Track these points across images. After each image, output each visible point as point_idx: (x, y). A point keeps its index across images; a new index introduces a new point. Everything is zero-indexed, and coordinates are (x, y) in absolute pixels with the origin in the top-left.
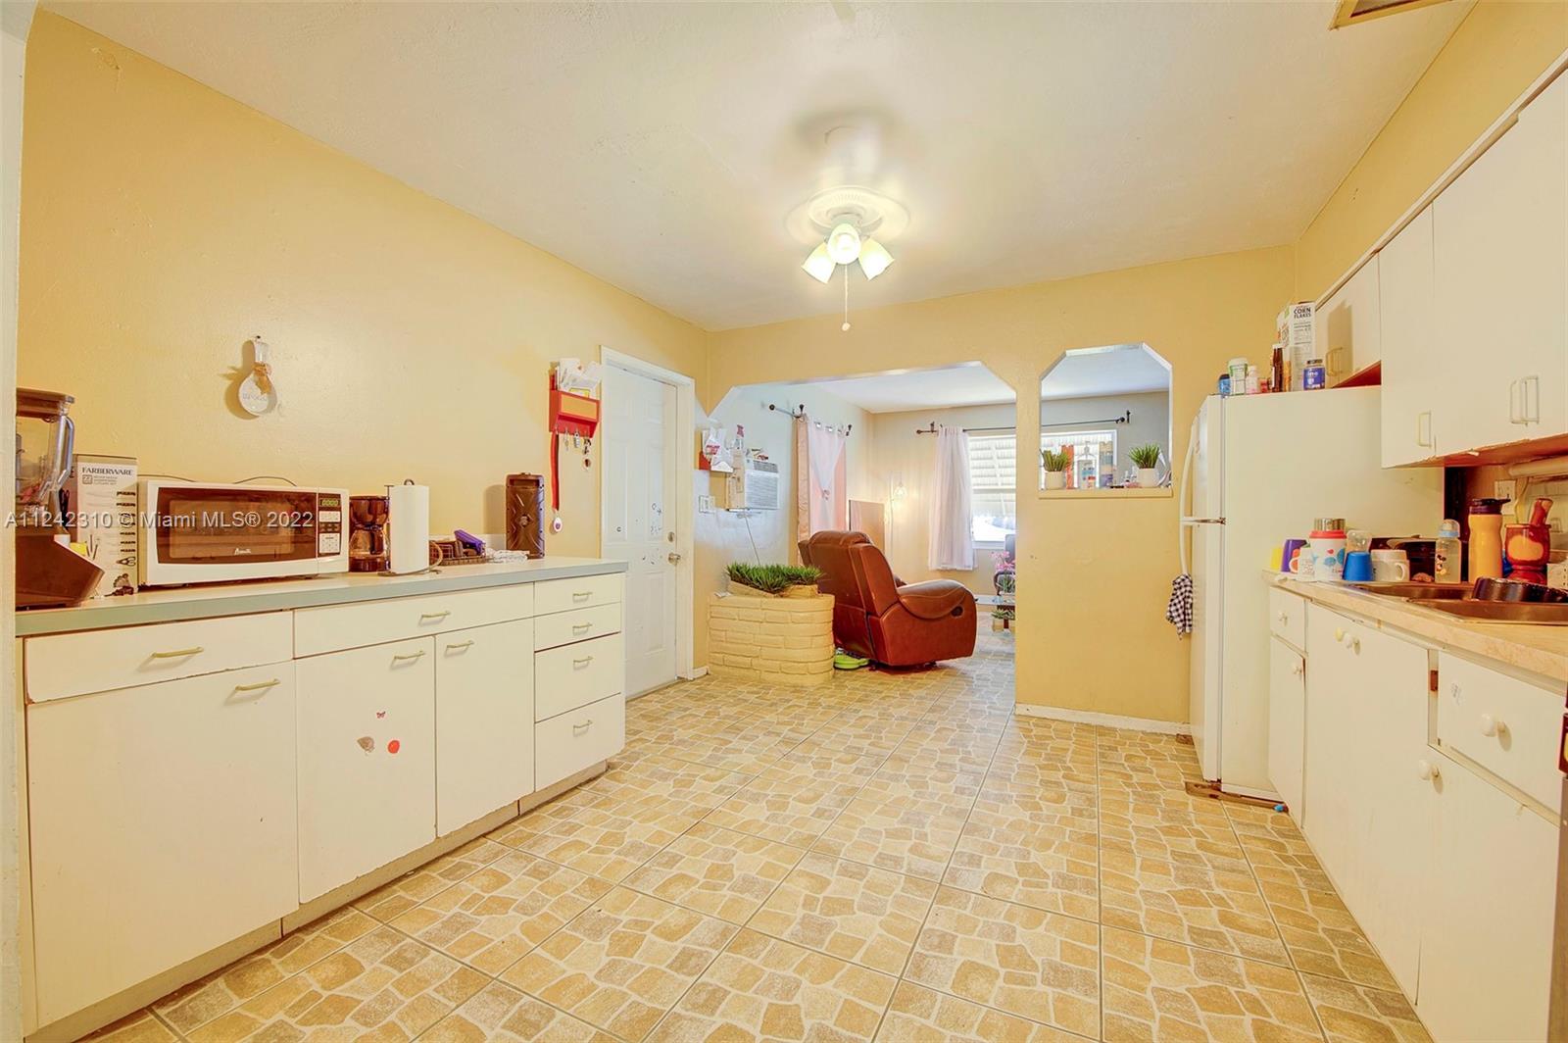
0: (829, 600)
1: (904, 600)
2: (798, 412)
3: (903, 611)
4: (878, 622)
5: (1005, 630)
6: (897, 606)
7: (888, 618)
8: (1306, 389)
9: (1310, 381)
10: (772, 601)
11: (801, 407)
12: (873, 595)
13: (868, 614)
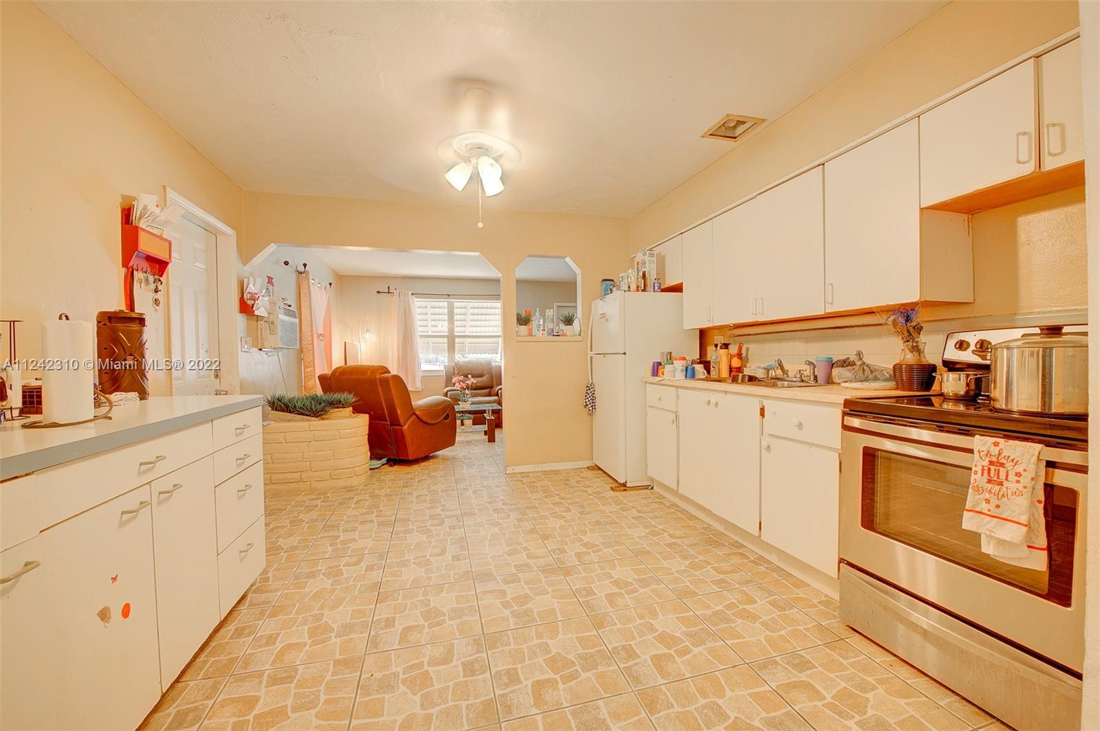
0: (364, 419)
1: (417, 413)
2: (301, 269)
3: (417, 420)
4: (402, 431)
5: (462, 427)
6: (414, 417)
7: (409, 426)
8: (654, 291)
9: (656, 288)
10: (315, 423)
11: (305, 265)
12: (398, 410)
13: (392, 425)
